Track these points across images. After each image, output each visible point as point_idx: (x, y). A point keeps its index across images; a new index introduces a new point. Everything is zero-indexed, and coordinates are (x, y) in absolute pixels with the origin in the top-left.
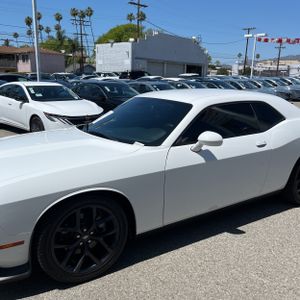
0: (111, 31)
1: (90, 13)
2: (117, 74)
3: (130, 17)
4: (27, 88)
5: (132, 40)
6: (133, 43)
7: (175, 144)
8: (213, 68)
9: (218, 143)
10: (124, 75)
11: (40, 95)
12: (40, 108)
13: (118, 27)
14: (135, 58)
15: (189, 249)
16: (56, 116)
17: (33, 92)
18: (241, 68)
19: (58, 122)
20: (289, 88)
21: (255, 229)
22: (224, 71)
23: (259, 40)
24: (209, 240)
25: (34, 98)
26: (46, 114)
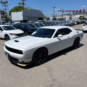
0: (14, 8)
1: (7, 2)
2: (19, 21)
3: (20, 4)
4: (2, 27)
5: (22, 11)
6: (23, 12)
7: (54, 38)
8: (45, 18)
9: (62, 37)
10: (21, 21)
11: (6, 29)
12: (8, 32)
13: (16, 7)
14: (24, 16)
15: (57, 58)
16: (12, 34)
17: (4, 28)
18: (53, 18)
19: (13, 35)
20: (67, 23)
21: (69, 54)
22: (48, 19)
23: (59, 11)
24: (61, 56)
25: (5, 29)
26: (10, 33)
